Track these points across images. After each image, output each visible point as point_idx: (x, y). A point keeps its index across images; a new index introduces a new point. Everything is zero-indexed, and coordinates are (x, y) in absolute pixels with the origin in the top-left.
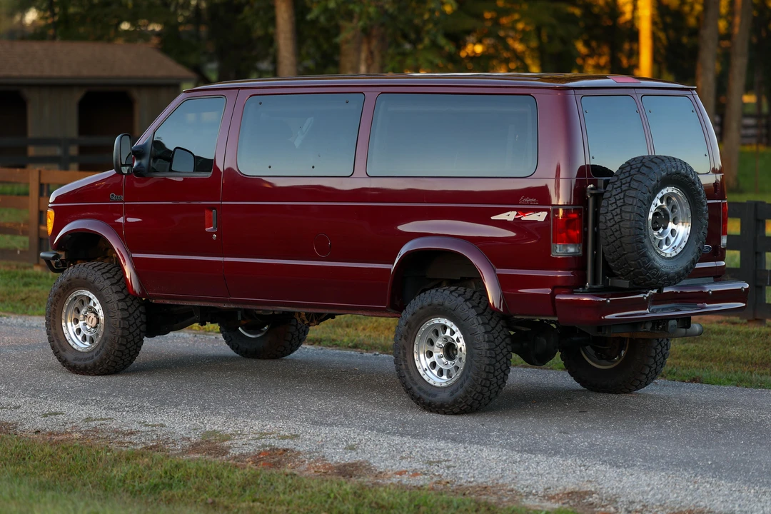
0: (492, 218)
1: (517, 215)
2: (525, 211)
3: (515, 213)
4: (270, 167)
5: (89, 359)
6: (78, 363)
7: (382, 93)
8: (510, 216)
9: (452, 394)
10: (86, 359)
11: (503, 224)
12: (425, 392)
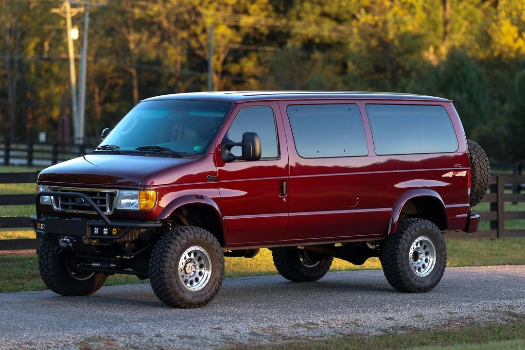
0: (443, 176)
1: (454, 173)
2: (457, 171)
3: (453, 172)
4: (318, 152)
5: (203, 295)
6: (197, 300)
7: (366, 104)
8: (450, 175)
9: (432, 279)
10: (201, 296)
11: (446, 179)
12: (418, 281)
